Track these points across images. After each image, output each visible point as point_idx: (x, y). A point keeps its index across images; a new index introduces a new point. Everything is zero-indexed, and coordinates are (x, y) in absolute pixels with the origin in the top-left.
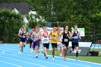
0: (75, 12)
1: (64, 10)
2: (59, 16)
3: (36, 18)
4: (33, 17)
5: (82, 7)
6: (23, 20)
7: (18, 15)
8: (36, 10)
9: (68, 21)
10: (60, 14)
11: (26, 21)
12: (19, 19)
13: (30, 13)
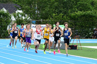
0: (56, 11)
1: (47, 9)
2: (42, 15)
3: (22, 16)
4: (20, 15)
5: (63, 7)
6: (10, 18)
7: (6, 14)
8: (22, 9)
9: (51, 18)
10: (44, 12)
11: (13, 19)
12: (7, 17)
13: (17, 12)
